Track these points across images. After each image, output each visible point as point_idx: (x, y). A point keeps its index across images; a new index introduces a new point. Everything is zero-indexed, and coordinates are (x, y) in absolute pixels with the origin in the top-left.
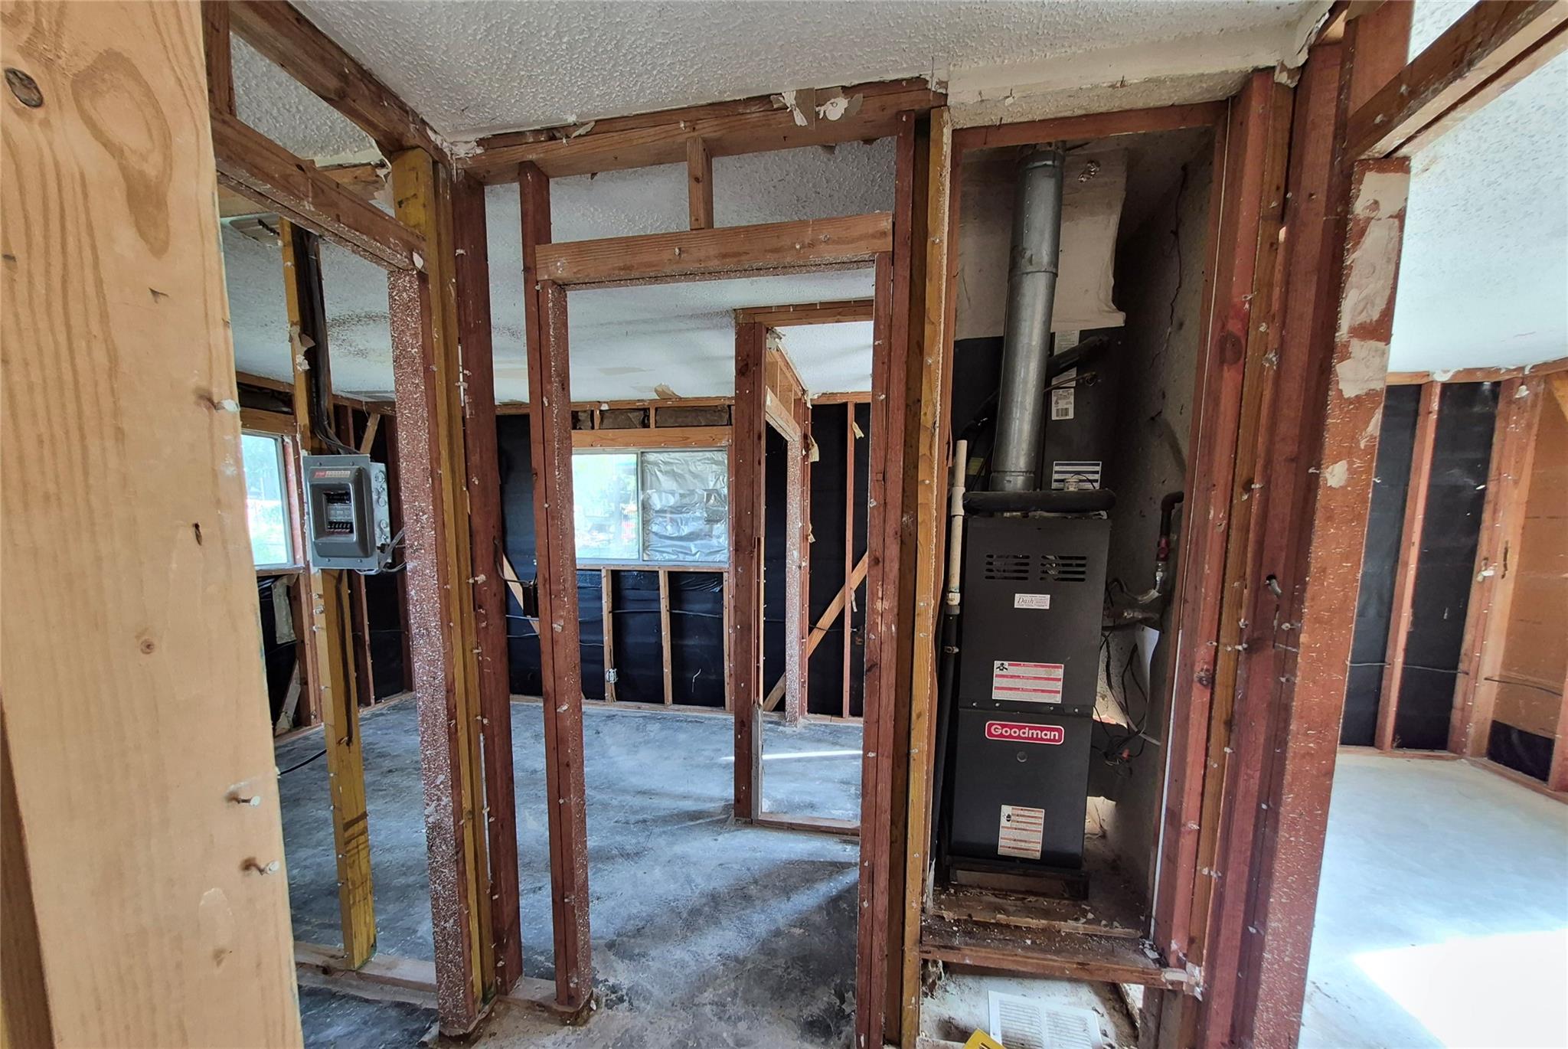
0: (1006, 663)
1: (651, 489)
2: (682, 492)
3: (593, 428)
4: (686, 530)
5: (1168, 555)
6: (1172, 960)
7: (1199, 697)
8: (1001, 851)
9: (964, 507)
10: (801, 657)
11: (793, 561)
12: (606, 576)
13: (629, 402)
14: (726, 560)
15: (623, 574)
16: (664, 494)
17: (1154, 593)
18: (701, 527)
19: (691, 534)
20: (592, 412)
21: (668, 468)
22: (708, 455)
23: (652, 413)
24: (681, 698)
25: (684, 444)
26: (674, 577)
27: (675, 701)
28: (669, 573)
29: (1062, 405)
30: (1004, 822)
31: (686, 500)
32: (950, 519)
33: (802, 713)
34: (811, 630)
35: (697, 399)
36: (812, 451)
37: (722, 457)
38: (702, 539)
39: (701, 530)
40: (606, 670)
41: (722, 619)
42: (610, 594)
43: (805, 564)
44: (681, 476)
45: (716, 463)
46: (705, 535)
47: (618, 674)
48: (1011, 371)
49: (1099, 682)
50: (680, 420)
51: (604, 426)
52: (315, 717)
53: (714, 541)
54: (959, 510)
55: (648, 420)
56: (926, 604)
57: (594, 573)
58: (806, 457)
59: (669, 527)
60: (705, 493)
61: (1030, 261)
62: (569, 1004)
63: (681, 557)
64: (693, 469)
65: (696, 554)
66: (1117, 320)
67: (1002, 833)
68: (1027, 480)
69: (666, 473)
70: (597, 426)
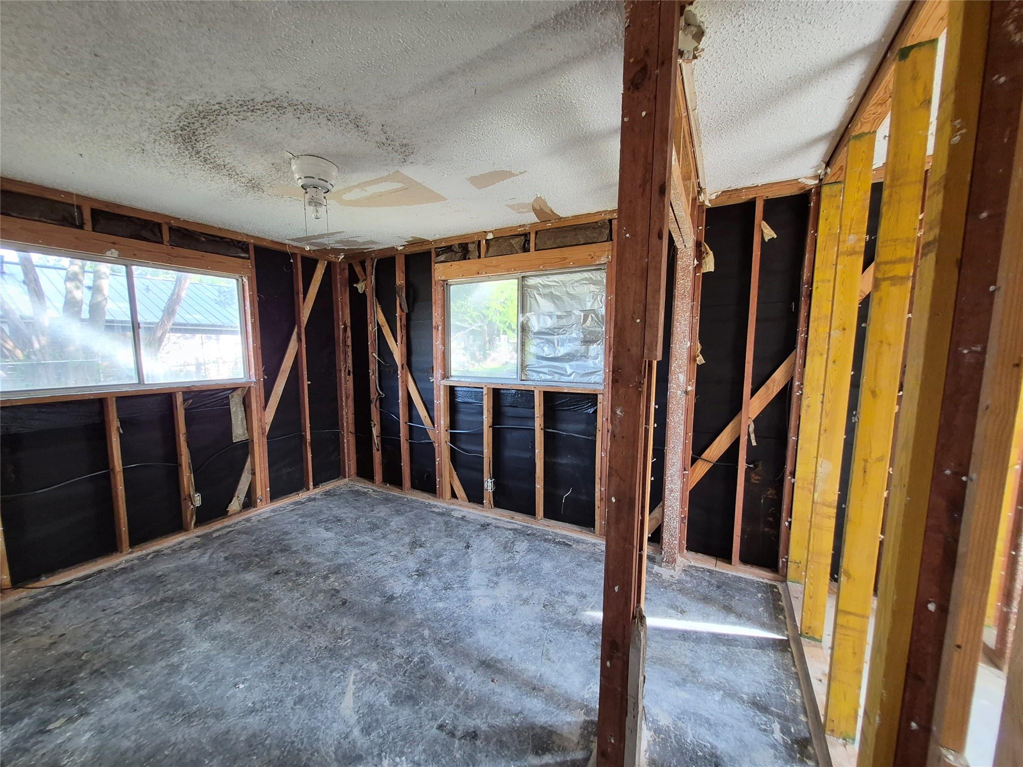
1: (530, 312)
2: (559, 313)
3: (479, 257)
4: (562, 351)
10: (683, 491)
11: (678, 386)
12: (487, 394)
13: (511, 229)
14: (601, 381)
15: (503, 391)
16: (542, 316)
18: (576, 348)
19: (568, 354)
20: (479, 242)
21: (547, 291)
22: (586, 275)
23: (533, 236)
24: (552, 513)
25: (563, 267)
26: (550, 397)
27: (547, 515)
28: (545, 392)
31: (564, 322)
33: (680, 551)
34: (694, 461)
35: (576, 217)
36: (707, 259)
37: (601, 276)
38: (577, 360)
39: (577, 351)
40: (485, 479)
41: (595, 441)
42: (491, 410)
43: (691, 388)
44: (559, 298)
45: (595, 283)
46: (582, 356)
47: (495, 484)
50: (558, 241)
51: (489, 254)
52: (261, 500)
53: (590, 363)
55: (529, 244)
57: (477, 392)
58: (698, 267)
59: (546, 348)
60: (582, 314)
63: (557, 377)
64: (572, 291)
65: (570, 375)
69: (544, 296)
70: (482, 255)
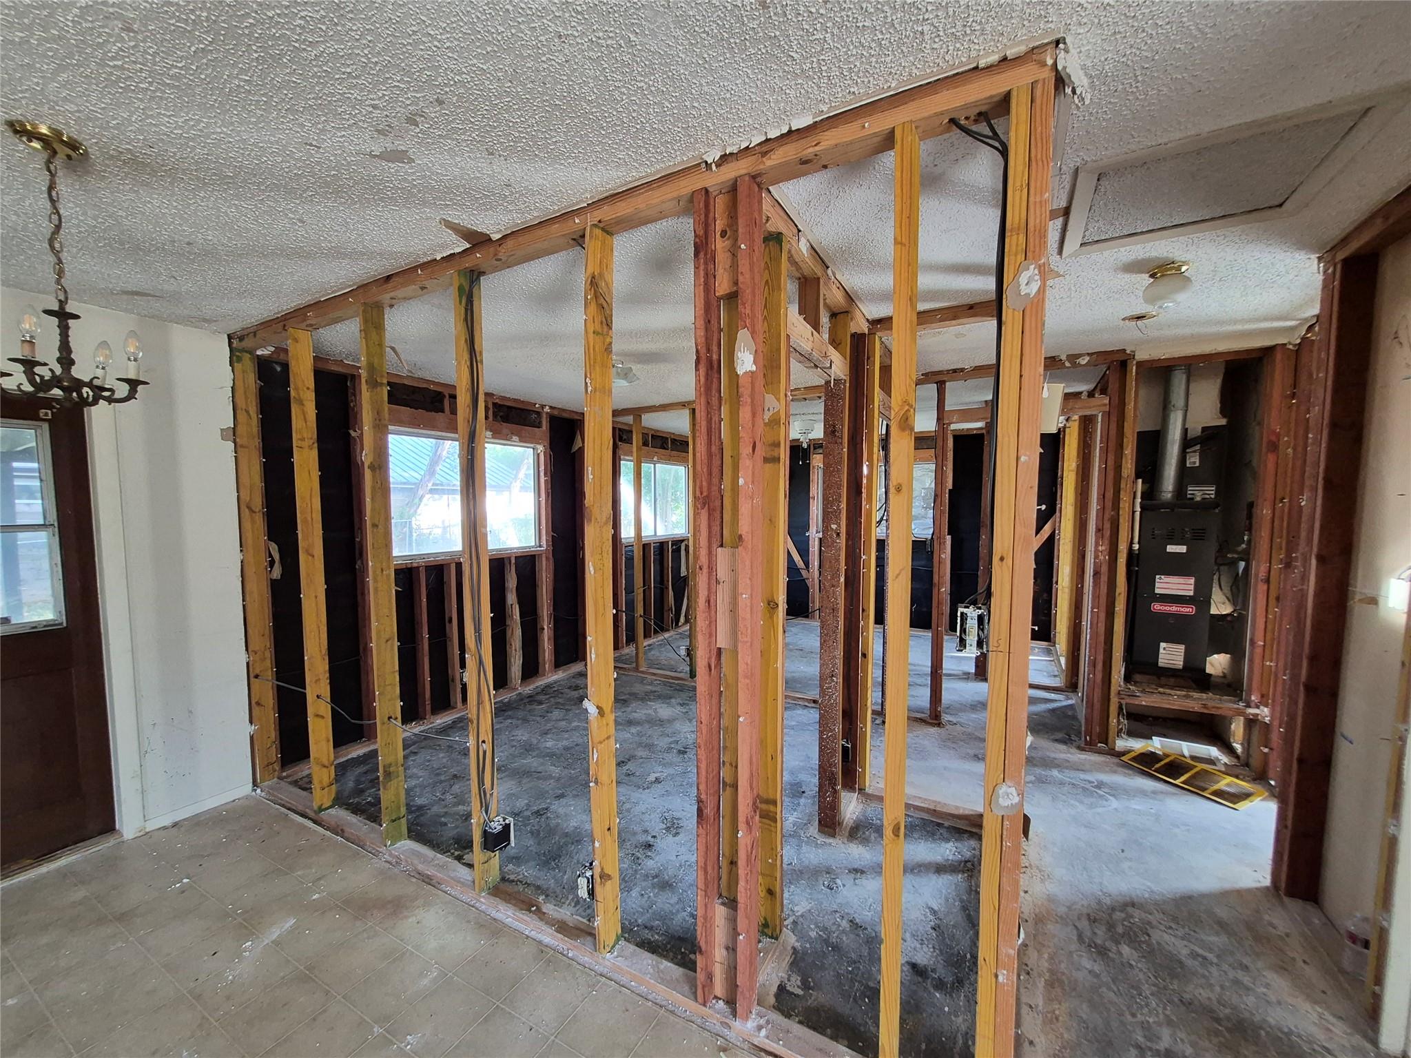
0: (1163, 577)
5: (1250, 529)
6: (1253, 704)
7: (1262, 587)
8: (1160, 664)
9: (1141, 507)
17: (1244, 546)
29: (1193, 460)
30: (1161, 651)
32: (1134, 512)
48: (1164, 447)
49: (1214, 585)
54: (1138, 509)
56: (1123, 548)
61: (1174, 406)
62: (936, 720)
66: (1223, 422)
67: (1160, 656)
68: (1172, 496)
